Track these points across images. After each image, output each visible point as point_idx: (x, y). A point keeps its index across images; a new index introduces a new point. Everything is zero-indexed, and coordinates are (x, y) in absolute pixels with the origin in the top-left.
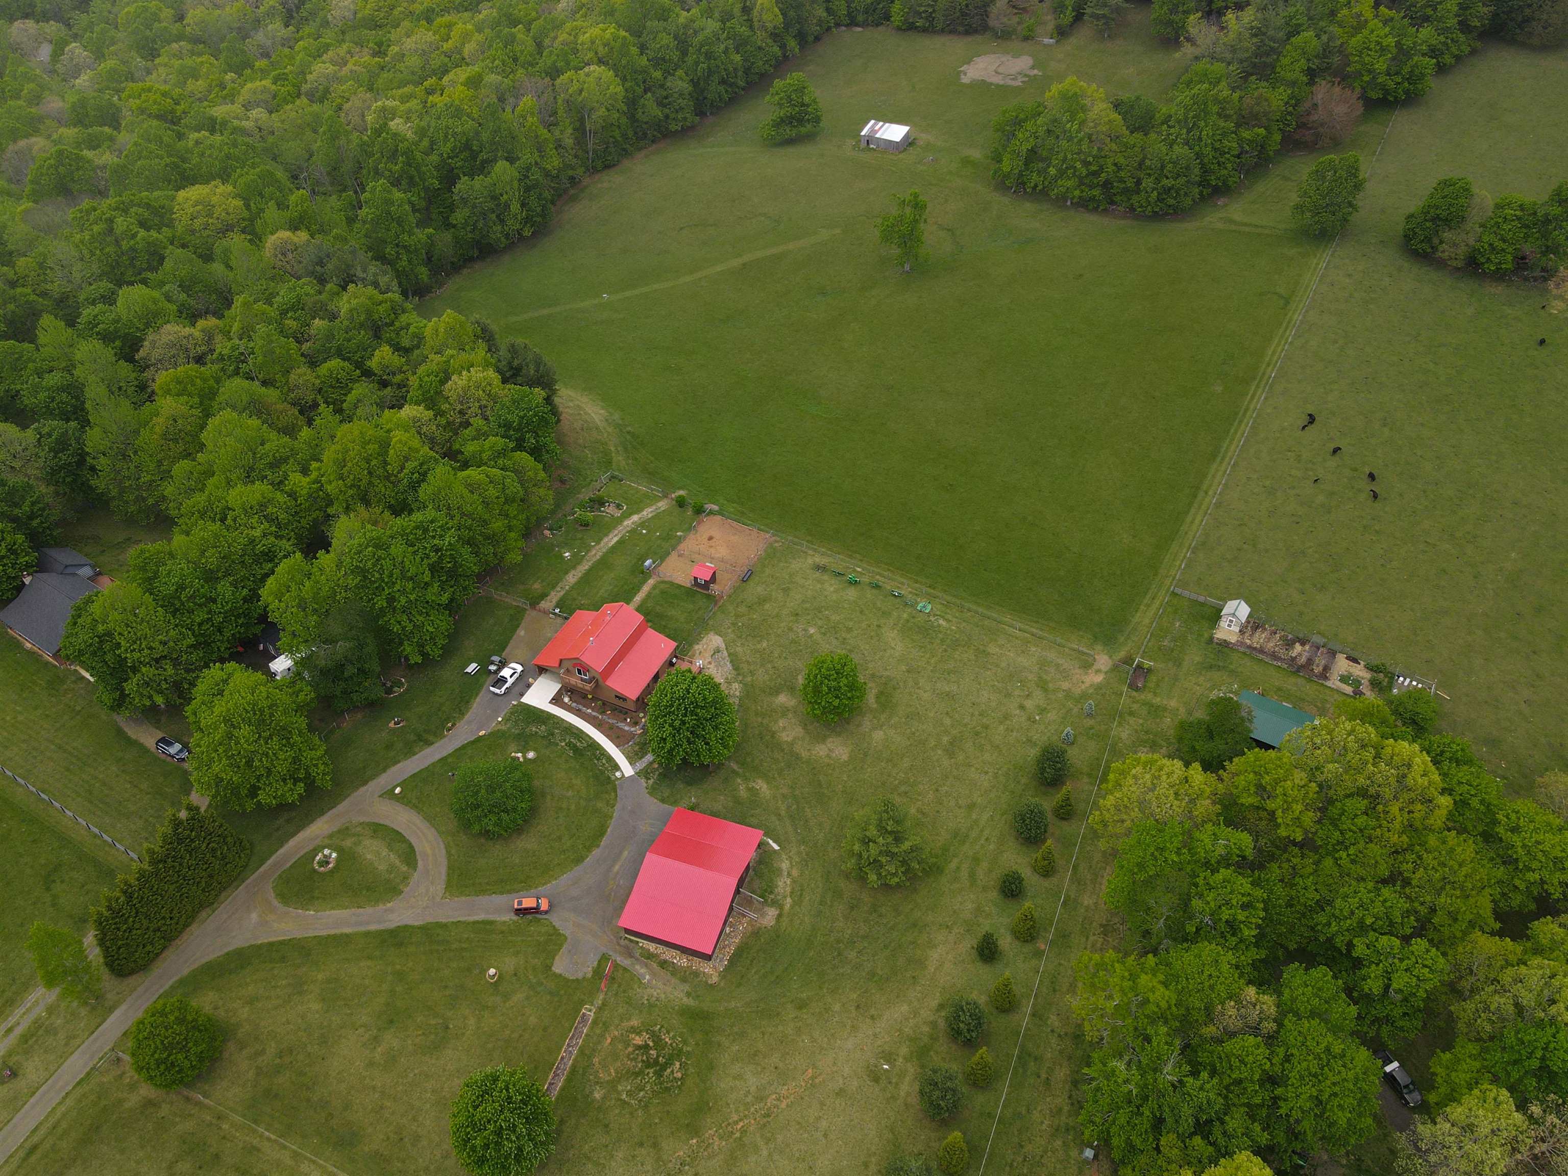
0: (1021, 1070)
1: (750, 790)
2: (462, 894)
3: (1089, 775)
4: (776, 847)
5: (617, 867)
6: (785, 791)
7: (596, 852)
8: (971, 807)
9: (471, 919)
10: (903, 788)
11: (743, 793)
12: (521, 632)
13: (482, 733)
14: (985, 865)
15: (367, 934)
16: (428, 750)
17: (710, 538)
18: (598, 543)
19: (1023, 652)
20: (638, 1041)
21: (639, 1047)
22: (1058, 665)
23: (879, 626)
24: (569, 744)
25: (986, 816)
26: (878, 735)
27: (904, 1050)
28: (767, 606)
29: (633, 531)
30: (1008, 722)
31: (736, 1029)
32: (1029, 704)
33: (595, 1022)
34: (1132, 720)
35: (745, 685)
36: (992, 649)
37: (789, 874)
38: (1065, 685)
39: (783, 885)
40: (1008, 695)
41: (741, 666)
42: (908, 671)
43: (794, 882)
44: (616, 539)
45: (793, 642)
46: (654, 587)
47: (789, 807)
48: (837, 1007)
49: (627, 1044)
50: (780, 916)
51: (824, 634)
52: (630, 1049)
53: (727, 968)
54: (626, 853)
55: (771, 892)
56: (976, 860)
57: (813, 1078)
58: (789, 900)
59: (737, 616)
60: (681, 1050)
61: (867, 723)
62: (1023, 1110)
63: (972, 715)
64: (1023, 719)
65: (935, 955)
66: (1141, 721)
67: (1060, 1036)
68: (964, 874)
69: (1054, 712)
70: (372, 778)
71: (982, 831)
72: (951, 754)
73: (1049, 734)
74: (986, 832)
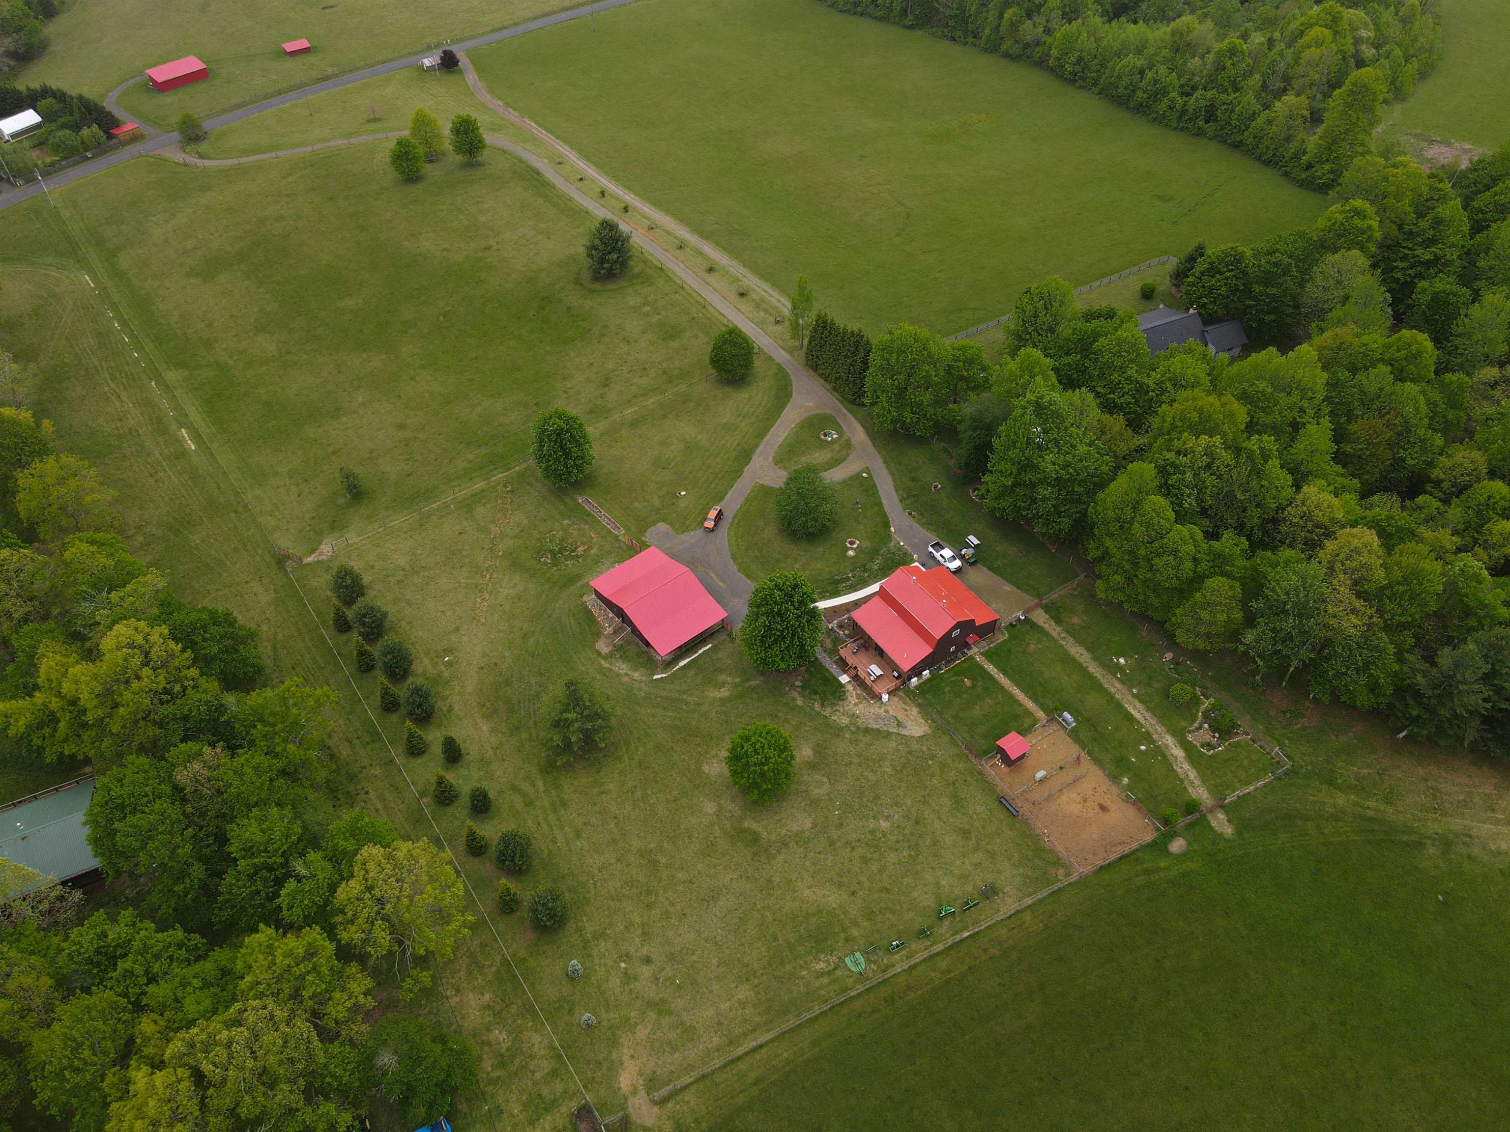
0: (371, 730)
1: (723, 685)
2: (752, 491)
3: (523, 960)
4: (655, 677)
5: (713, 575)
6: (704, 708)
7: (735, 568)
8: (578, 833)
9: (730, 493)
10: (639, 793)
11: (723, 677)
12: (1008, 588)
13: (892, 529)
14: (520, 806)
15: (756, 446)
16: (896, 498)
17: (1103, 808)
18: (1134, 696)
19: (719, 1024)
20: (581, 549)
21: (576, 548)
22: (675, 1049)
23: (854, 893)
24: (848, 579)
25: (560, 837)
26: (710, 808)
27: (447, 674)
28: (945, 800)
29: (1148, 737)
30: (639, 932)
31: (544, 596)
32: (646, 971)
33: (609, 532)
34: (546, 1066)
35: (841, 729)
36: (744, 992)
37: (627, 675)
38: (642, 1033)
39: (621, 667)
40: (672, 957)
41: (869, 738)
42: (769, 881)
43: (618, 675)
44: (1137, 716)
45: (877, 797)
46: (1028, 713)
47: (687, 703)
48: (507, 654)
49: (583, 544)
50: (599, 654)
51: (872, 832)
52: (579, 543)
53: (586, 607)
54: (721, 584)
55: (621, 657)
56: (529, 803)
57: (478, 621)
58: (606, 665)
59: (943, 766)
60: (556, 566)
61: (732, 807)
62: (351, 717)
63: (673, 904)
64: (632, 950)
65: (485, 728)
66: (538, 1076)
67: (365, 768)
68: (526, 787)
69: (618, 990)
70: (888, 468)
71: (550, 826)
72: (642, 854)
73: (597, 961)
74: (545, 827)
